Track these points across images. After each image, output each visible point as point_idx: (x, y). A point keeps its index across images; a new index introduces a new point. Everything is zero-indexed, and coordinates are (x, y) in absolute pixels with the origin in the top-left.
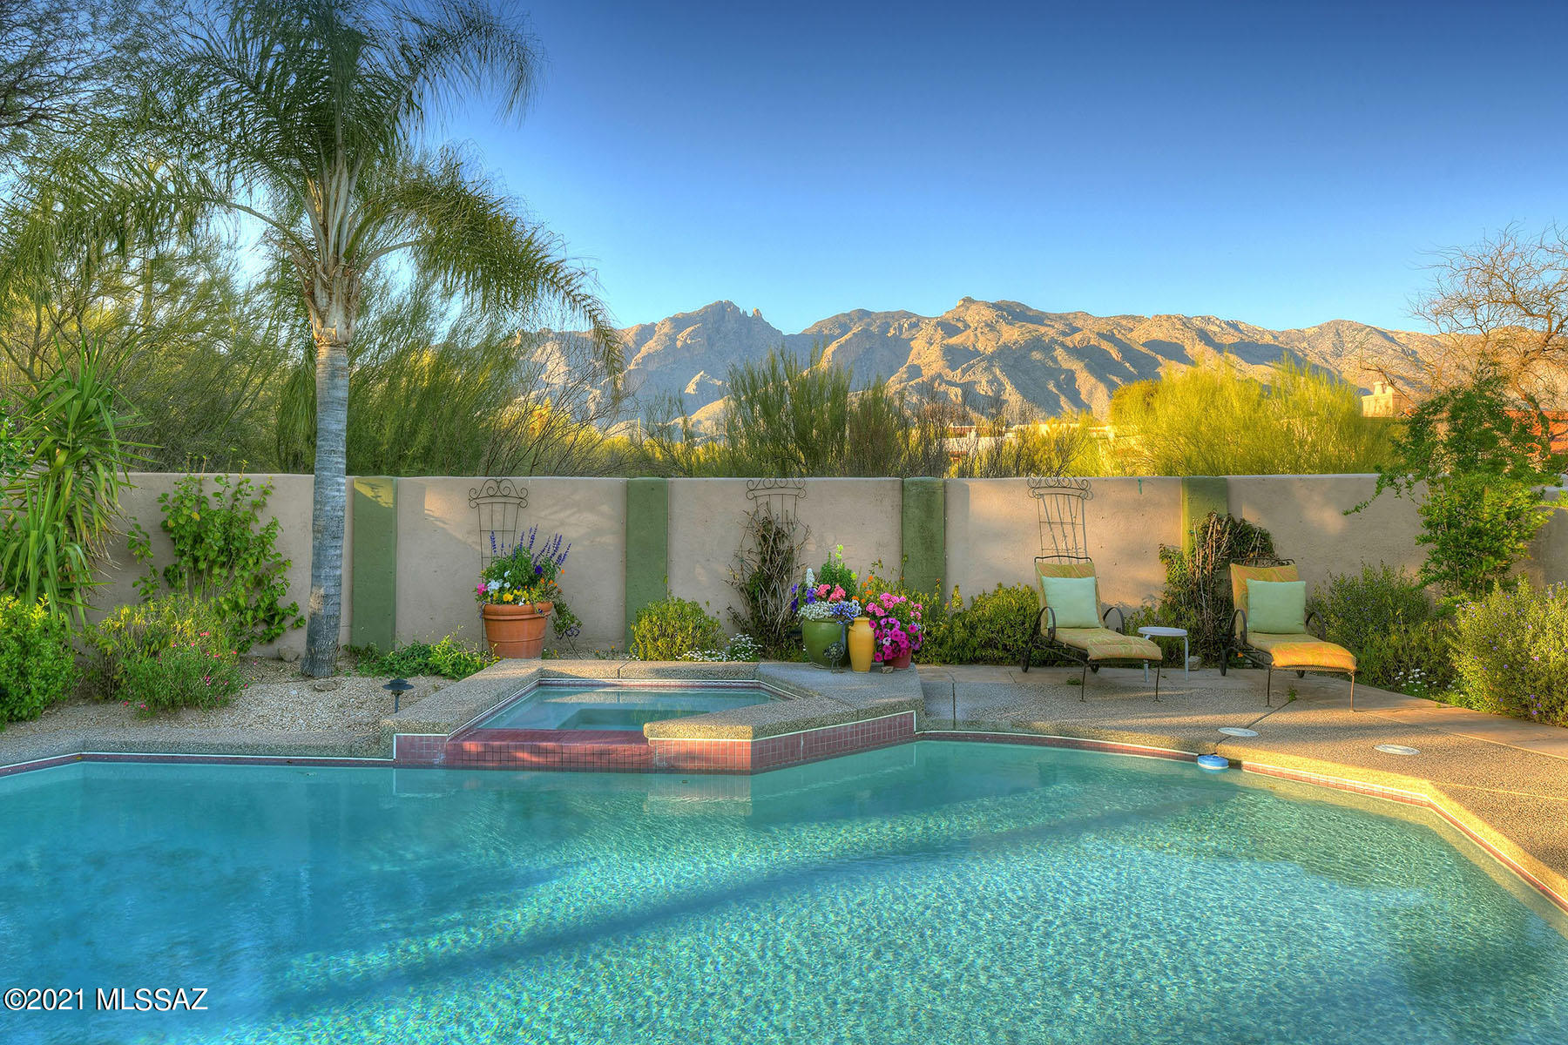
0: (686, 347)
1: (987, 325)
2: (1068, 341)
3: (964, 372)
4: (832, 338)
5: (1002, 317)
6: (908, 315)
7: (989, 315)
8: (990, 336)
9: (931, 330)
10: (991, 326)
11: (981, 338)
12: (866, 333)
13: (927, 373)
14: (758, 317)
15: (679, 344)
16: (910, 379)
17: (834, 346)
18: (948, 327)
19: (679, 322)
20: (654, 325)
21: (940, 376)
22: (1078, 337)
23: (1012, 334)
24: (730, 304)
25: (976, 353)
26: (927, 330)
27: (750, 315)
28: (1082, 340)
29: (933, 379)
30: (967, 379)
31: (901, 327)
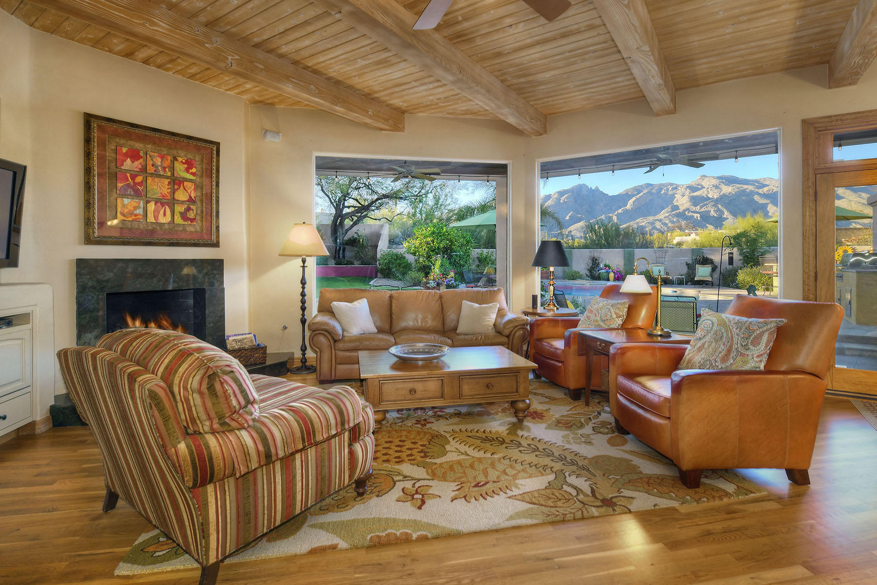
0: (565, 202)
1: (714, 186)
2: (760, 191)
3: (701, 207)
4: (633, 196)
5: (722, 182)
6: (672, 184)
7: (715, 182)
8: (716, 191)
9: (683, 190)
10: (716, 187)
11: (711, 192)
12: (650, 193)
13: (682, 209)
14: (597, 189)
15: (561, 201)
16: (673, 211)
17: (634, 199)
18: (693, 189)
19: (561, 193)
20: (550, 195)
21: (688, 209)
22: (765, 189)
23: (727, 190)
24: (584, 184)
25: (709, 198)
26: (680, 191)
27: (593, 188)
28: (769, 190)
29: (684, 211)
30: (703, 210)
31: (668, 190)
